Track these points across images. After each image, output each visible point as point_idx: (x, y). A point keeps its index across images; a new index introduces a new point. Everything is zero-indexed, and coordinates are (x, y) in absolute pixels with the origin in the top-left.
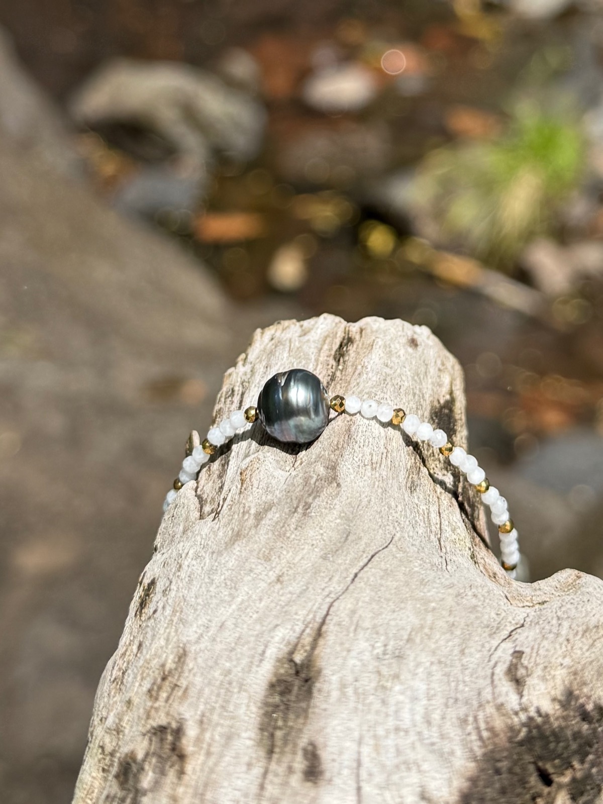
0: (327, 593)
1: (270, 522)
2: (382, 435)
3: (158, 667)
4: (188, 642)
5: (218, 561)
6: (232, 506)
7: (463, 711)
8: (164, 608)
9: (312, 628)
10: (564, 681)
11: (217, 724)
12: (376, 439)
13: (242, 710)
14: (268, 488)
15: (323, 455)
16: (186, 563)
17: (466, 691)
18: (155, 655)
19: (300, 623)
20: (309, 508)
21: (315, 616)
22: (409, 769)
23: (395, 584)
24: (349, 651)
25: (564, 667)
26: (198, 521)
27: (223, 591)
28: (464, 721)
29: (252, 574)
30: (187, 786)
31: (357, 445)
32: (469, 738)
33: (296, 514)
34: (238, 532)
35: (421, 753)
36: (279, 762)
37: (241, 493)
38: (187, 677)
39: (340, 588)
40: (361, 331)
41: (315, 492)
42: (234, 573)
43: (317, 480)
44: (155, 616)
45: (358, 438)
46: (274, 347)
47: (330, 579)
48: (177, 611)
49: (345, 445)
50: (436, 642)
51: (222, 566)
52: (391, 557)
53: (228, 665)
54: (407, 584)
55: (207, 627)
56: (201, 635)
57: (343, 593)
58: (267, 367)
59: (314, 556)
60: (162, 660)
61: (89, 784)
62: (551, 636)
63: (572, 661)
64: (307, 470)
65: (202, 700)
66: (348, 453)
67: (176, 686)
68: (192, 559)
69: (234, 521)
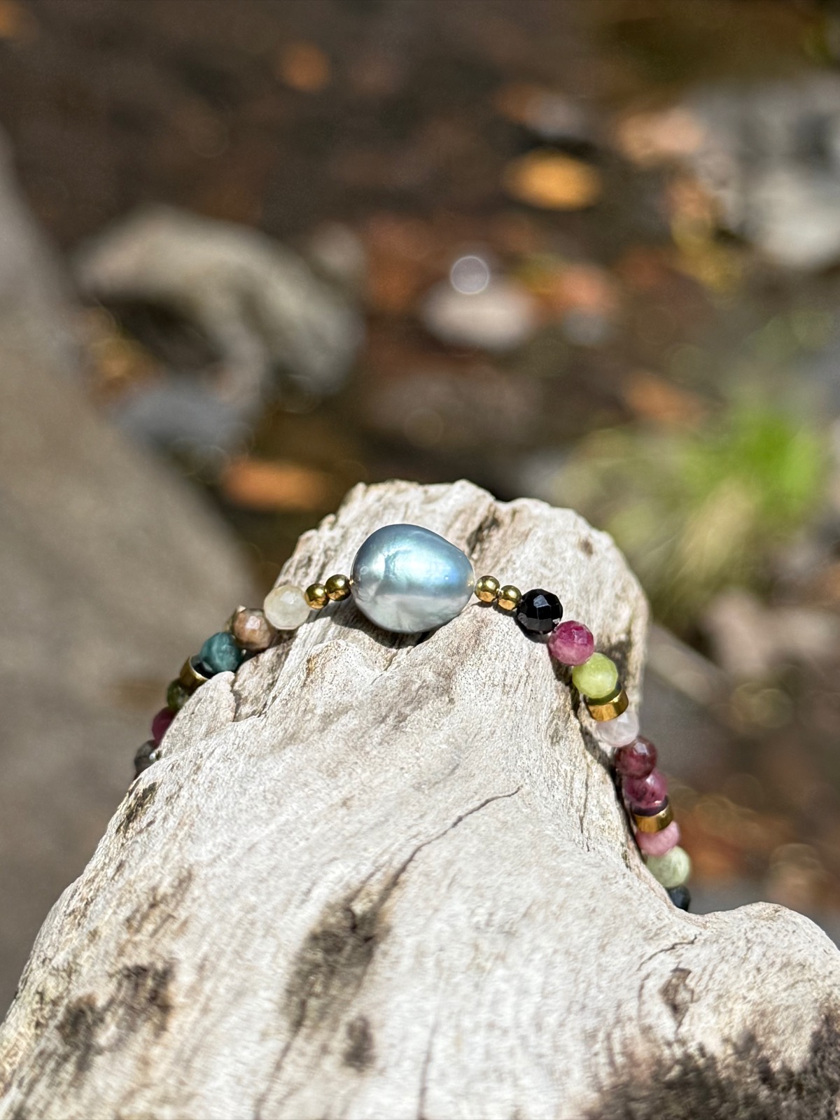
0: (414, 833)
1: (343, 729)
2: (524, 652)
3: (146, 891)
4: (198, 863)
5: (258, 766)
6: (287, 701)
7: (591, 1023)
8: (165, 819)
9: (385, 873)
10: (744, 1020)
11: (224, 974)
12: (516, 655)
13: (264, 962)
14: (346, 685)
15: (434, 658)
16: (208, 765)
17: (600, 1000)
18: (145, 876)
19: (369, 863)
20: (404, 720)
21: (391, 859)
22: (500, 1079)
23: (517, 842)
24: (436, 910)
25: (749, 1002)
26: (230, 723)
27: (259, 805)
28: (590, 1037)
29: (306, 790)
30: (166, 1047)
31: (486, 655)
32: (595, 1059)
33: (383, 725)
34: (294, 734)
35: (521, 1062)
36: (309, 1038)
37: (304, 685)
38: (189, 907)
39: (433, 831)
40: (514, 513)
41: (417, 702)
42: (279, 784)
43: (421, 687)
44: (149, 828)
45: (490, 645)
47: (422, 817)
48: (185, 824)
49: (469, 652)
50: (566, 926)
51: (264, 773)
52: (513, 810)
53: (253, 899)
54: (534, 846)
55: (229, 848)
56: (219, 857)
57: (438, 838)
59: (402, 783)
60: (153, 883)
61: (13, 1041)
62: (735, 960)
63: (761, 997)
64: (408, 673)
65: (207, 939)
66: (471, 663)
67: (170, 917)
68: (218, 761)
69: (289, 719)
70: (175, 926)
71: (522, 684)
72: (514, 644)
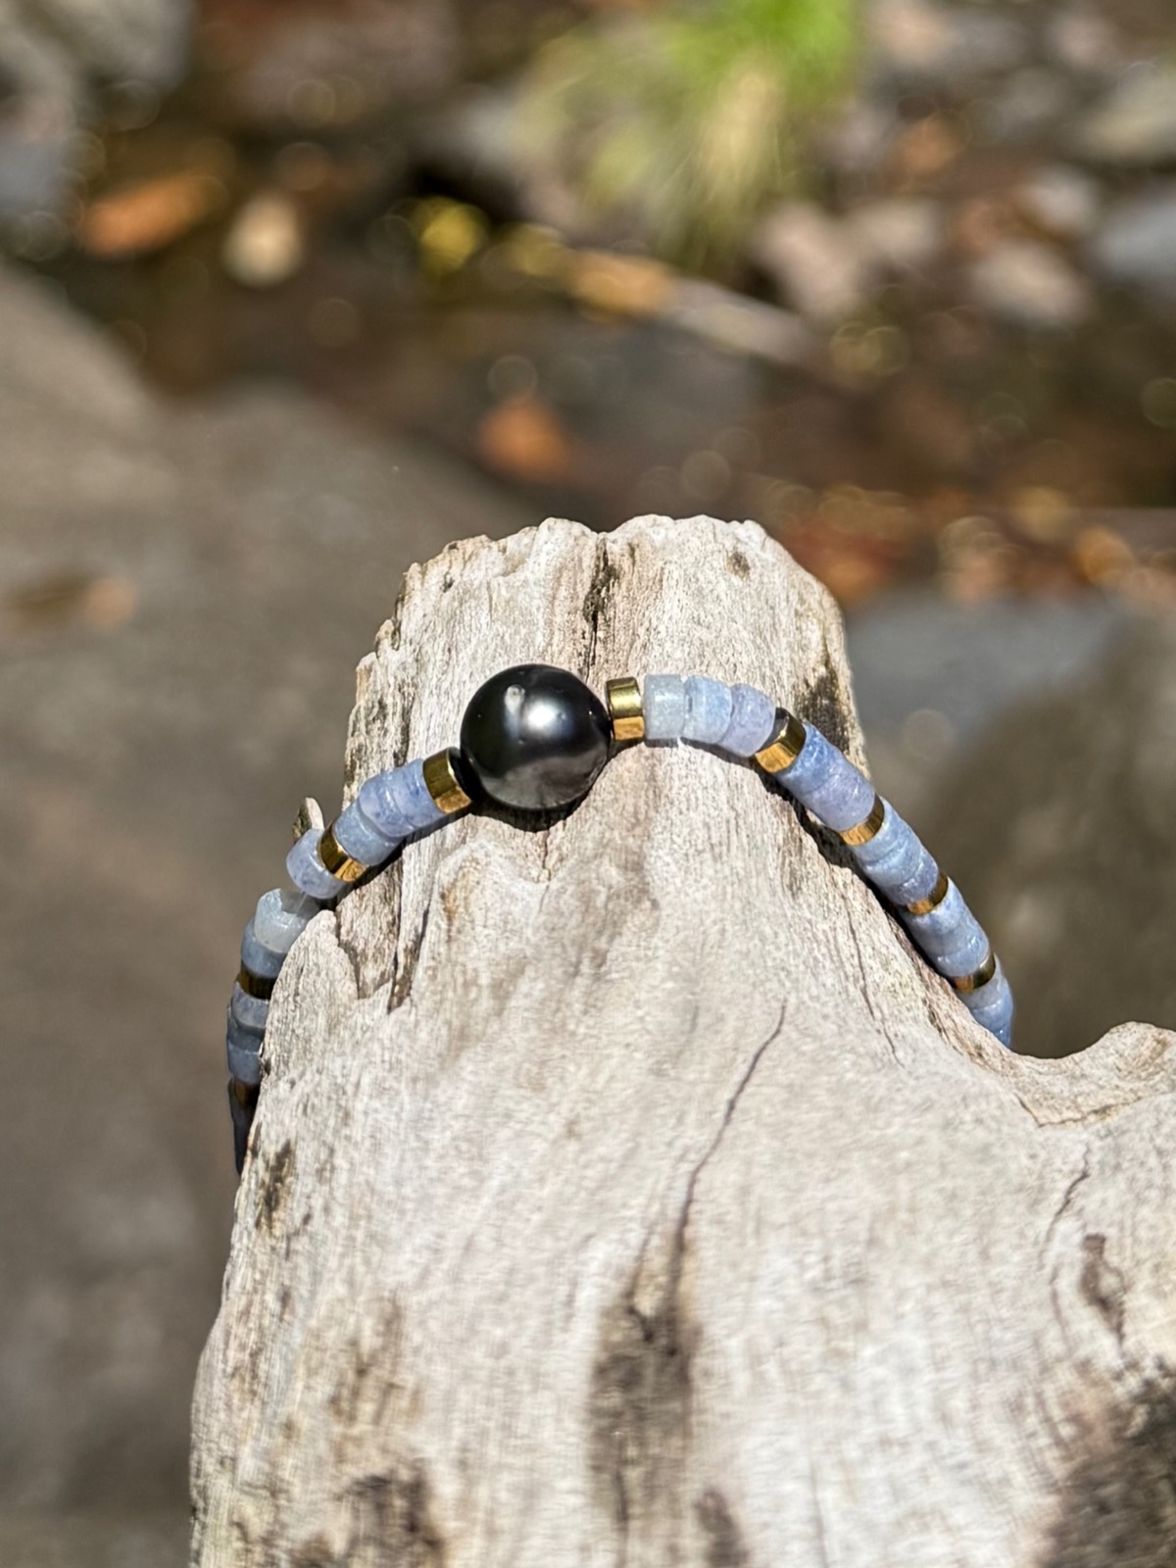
0: (680, 1153)
1: (527, 1001)
3: (343, 1347)
4: (401, 1286)
5: (431, 1097)
6: (434, 969)
7: (1010, 1384)
8: (327, 1210)
9: (663, 1235)
11: (500, 1467)
12: (711, 791)
13: (548, 1433)
14: (506, 923)
15: (610, 840)
16: (359, 1106)
17: (1009, 1342)
18: (330, 1318)
19: (635, 1226)
20: (604, 962)
21: (664, 1207)
22: (925, 1527)
23: (817, 1116)
24: (752, 1279)
26: (356, 1003)
27: (455, 1165)
28: (1016, 1408)
29: (512, 1124)
31: (675, 809)
32: (1033, 1444)
33: (579, 980)
34: (462, 1030)
35: (940, 1490)
36: (645, 1536)
37: (449, 940)
38: (414, 1365)
39: (705, 1138)
41: (611, 926)
42: (471, 1122)
43: (609, 898)
44: (309, 1228)
45: (674, 791)
46: (456, 604)
47: (680, 1120)
48: (360, 1217)
49: (652, 813)
50: (929, 1239)
51: (443, 1108)
52: (792, 1056)
53: (498, 1332)
54: (841, 1115)
55: (438, 1251)
56: (427, 1269)
57: (713, 1149)
58: (449, 650)
59: (636, 1071)
60: (348, 1330)
62: (1154, 1194)
64: (583, 876)
65: (456, 1415)
66: (660, 829)
67: (389, 1389)
68: (371, 1097)
69: (447, 1005)
70: (404, 1403)
71: (733, 832)
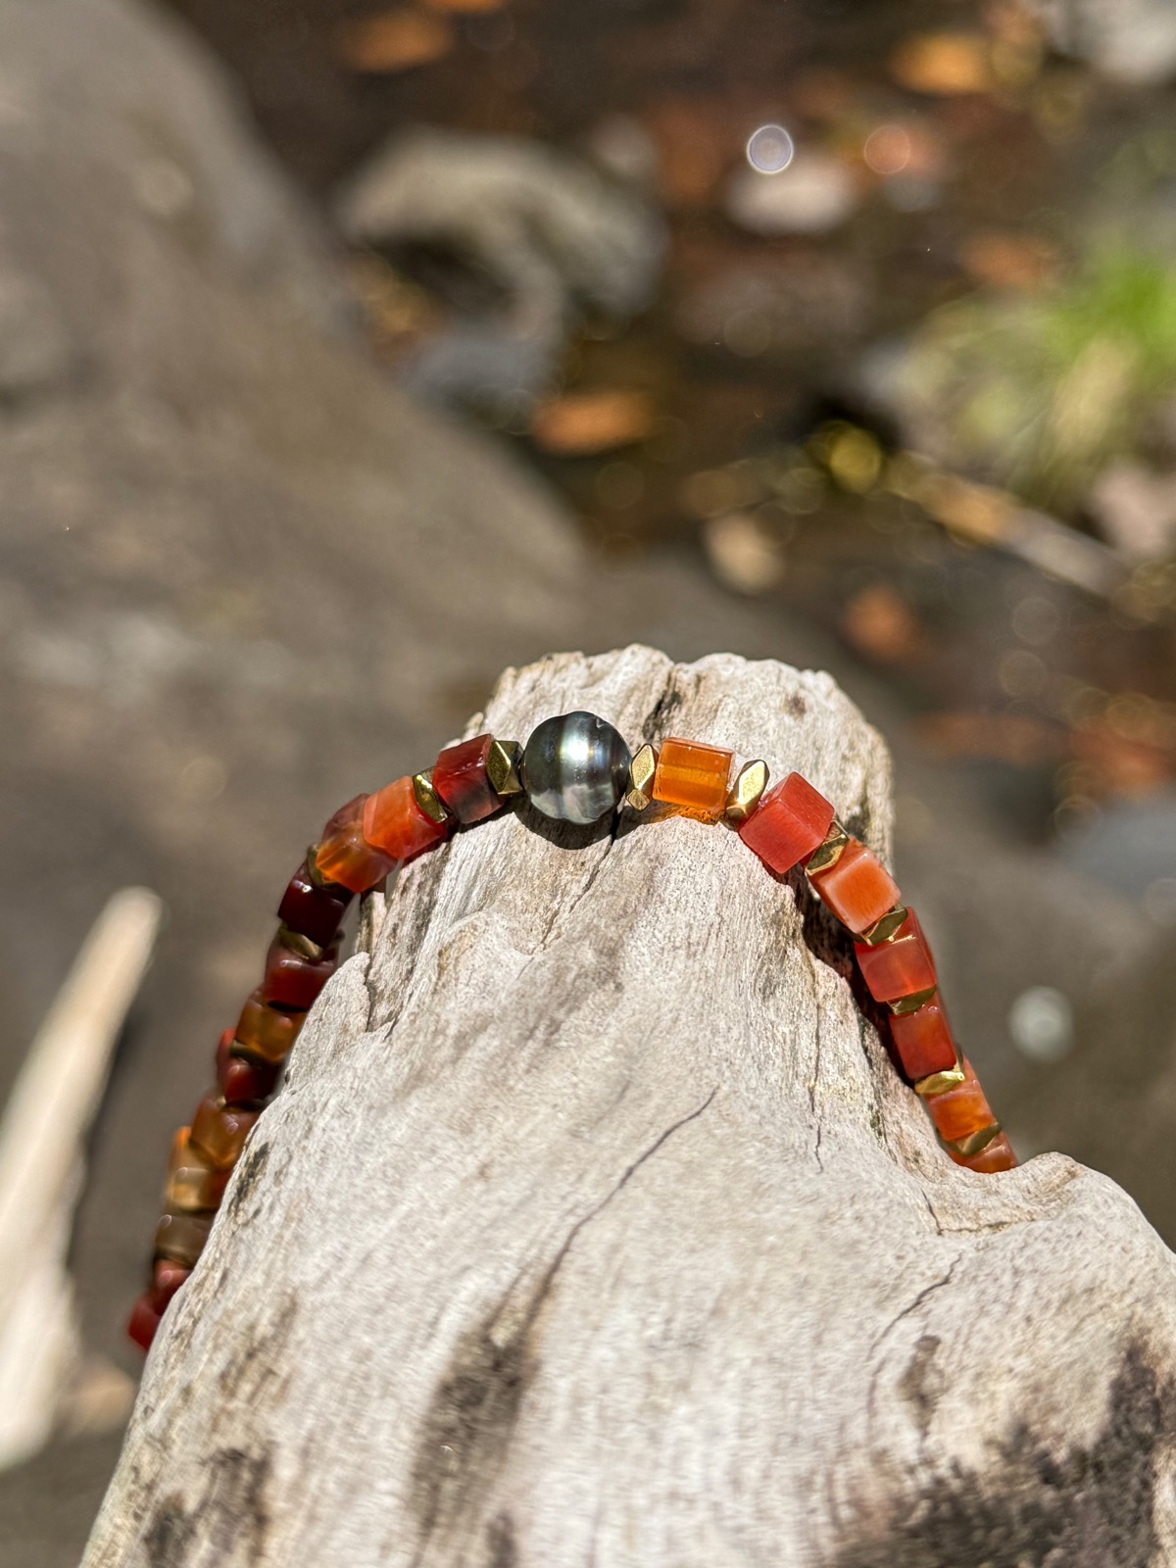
0: (571, 1206)
1: (481, 1055)
2: (715, 889)
3: (244, 1330)
4: (304, 1285)
5: (377, 1125)
6: (416, 1016)
7: (806, 1461)
8: (272, 1208)
9: (533, 1277)
10: (1012, 1404)
11: (335, 1460)
12: (703, 896)
13: (383, 1435)
14: (486, 985)
15: (596, 926)
16: (321, 1123)
17: (817, 1422)
18: (243, 1303)
19: (511, 1265)
20: (557, 1030)
21: (541, 1251)
23: (703, 1193)
24: (597, 1328)
25: (1016, 1376)
26: (362, 1035)
27: (377, 1187)
28: (805, 1484)
29: (434, 1159)
31: (663, 907)
32: (812, 1520)
33: (530, 1043)
34: (421, 1070)
36: (443, 1544)
37: (435, 992)
38: (292, 1356)
39: (596, 1197)
40: (699, 680)
41: (572, 1001)
42: (402, 1152)
43: (578, 976)
44: (256, 1221)
45: (668, 891)
47: (579, 1178)
48: (293, 1219)
49: (641, 908)
50: (769, 1318)
51: (383, 1136)
52: (703, 1136)
53: (367, 1340)
54: (726, 1193)
55: (340, 1259)
56: (328, 1274)
57: (601, 1207)
59: (555, 1129)
60: (252, 1316)
61: (108, 1537)
62: (997, 1309)
63: (1033, 1363)
64: (563, 954)
65: (313, 1408)
66: (644, 924)
67: (269, 1373)
68: (333, 1117)
69: (417, 1046)
70: (275, 1389)
71: (714, 936)
72: (700, 880)
